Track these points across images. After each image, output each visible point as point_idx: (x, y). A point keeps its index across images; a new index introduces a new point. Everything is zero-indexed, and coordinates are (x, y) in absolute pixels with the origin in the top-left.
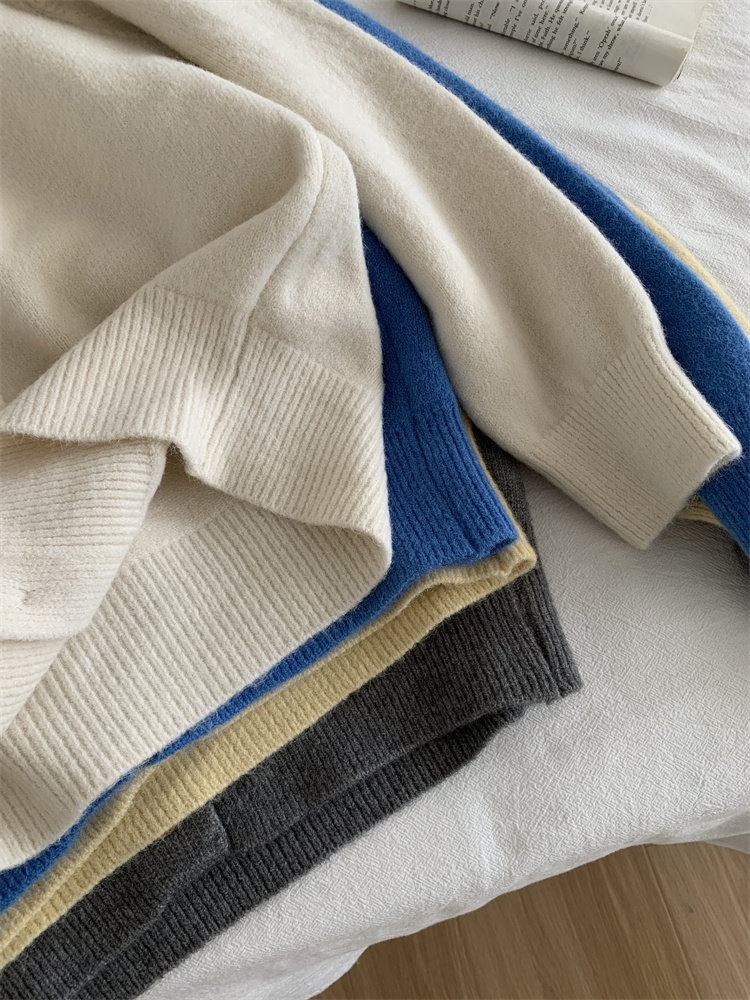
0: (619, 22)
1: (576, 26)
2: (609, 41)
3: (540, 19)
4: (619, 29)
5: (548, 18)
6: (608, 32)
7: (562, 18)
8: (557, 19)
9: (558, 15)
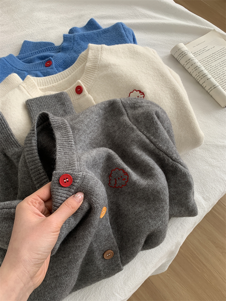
0: (215, 86)
1: (204, 82)
2: (211, 90)
3: (197, 76)
4: (214, 88)
5: (199, 77)
6: (211, 88)
7: (202, 78)
8: (201, 78)
9: (202, 77)
